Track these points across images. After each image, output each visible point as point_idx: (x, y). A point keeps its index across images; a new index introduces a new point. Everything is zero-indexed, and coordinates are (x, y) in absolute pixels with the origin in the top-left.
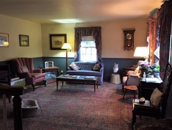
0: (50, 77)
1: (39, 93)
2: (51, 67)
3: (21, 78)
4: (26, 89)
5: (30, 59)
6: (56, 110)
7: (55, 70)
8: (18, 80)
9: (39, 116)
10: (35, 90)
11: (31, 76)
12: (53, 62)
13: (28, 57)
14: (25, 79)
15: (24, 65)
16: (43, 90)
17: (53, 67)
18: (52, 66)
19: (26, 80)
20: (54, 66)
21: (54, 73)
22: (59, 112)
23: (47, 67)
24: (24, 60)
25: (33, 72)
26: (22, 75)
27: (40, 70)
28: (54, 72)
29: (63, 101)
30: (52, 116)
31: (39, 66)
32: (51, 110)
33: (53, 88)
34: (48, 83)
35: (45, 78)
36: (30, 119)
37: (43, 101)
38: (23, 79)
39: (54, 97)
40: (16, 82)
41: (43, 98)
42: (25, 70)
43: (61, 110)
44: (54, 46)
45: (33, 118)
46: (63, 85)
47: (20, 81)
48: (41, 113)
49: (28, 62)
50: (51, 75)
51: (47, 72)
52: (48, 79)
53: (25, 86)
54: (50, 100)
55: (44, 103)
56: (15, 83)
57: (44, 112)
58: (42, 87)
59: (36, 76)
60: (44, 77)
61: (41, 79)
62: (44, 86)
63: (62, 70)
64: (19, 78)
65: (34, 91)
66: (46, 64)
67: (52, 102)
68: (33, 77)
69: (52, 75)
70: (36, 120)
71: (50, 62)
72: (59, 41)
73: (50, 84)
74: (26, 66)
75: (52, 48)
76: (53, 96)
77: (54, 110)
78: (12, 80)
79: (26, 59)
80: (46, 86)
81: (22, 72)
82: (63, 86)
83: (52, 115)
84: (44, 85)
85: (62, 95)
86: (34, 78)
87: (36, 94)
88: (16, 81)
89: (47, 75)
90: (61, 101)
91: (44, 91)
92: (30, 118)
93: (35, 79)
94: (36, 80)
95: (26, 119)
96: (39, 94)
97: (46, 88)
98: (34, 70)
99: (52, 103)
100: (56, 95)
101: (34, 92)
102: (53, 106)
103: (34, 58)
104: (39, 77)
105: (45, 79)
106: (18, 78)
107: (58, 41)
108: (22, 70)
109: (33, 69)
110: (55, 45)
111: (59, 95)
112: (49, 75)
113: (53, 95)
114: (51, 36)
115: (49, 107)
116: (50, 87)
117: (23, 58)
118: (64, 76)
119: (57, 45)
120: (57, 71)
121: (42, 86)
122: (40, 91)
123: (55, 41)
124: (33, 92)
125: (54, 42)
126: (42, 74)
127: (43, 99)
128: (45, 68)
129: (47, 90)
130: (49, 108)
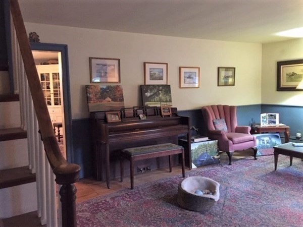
0: (267, 143)
1: (237, 171)
2: (272, 125)
3: (211, 139)
4: (219, 159)
5: (232, 108)
6: (253, 213)
7: (282, 131)
8: (204, 142)
9: (213, 216)
10: (232, 163)
11: (227, 138)
12: (277, 115)
13: (230, 105)
14: (217, 141)
15: (220, 118)
16: (246, 166)
17: (278, 124)
18: (274, 122)
19: (218, 144)
20: (280, 123)
21: (277, 137)
22: (255, 220)
23: (264, 124)
24: (222, 109)
25: (234, 130)
26: (214, 135)
27: (247, 128)
28: (278, 135)
29: (276, 199)
30: (238, 223)
31: (252, 120)
32: (241, 210)
33: (269, 166)
34: (264, 154)
35: (254, 144)
36: (197, 216)
37: (235, 187)
38: (213, 142)
39: (261, 185)
40: (201, 145)
41: (240, 181)
42: (222, 126)
43: (263, 216)
44: (284, 83)
45: (202, 216)
46: (293, 164)
47: (208, 143)
48: (220, 210)
49: (227, 112)
50: (270, 139)
51: (263, 133)
52: (263, 147)
53: (217, 153)
54: (249, 190)
55: (236, 193)
56: (199, 146)
57: (227, 210)
58: (248, 160)
59: (236, 140)
60: (252, 142)
61: (247, 145)
62: (253, 159)
63: (300, 132)
64: (209, 138)
65: (230, 164)
66: (264, 118)
67: (251, 195)
68: (231, 139)
69: (274, 140)
70: (205, 221)
71: (271, 115)
72: (296, 74)
73: (267, 157)
74: (224, 120)
75: (280, 88)
76: (260, 181)
77: (247, 212)
78: (196, 140)
79: (225, 107)
80: (256, 159)
81: (214, 129)
82: (291, 165)
83: (239, 221)
84: (252, 156)
85: (279, 184)
86: (231, 142)
87: (230, 170)
88: (202, 143)
89: (262, 138)
90: (270, 197)
91: (247, 168)
92: (198, 214)
93: (233, 144)
94: (235, 145)
95: (191, 212)
96: (236, 173)
97: (254, 164)
98: (237, 128)
99: (251, 197)
100: (267, 181)
101: (229, 167)
102: (250, 202)
103: (239, 107)
104: (243, 141)
105: (255, 147)
106: (207, 139)
107: (294, 74)
108: (216, 125)
109: (236, 125)
110: (287, 81)
111: (273, 182)
112: (268, 138)
113: (262, 180)
114: (280, 64)
115: (240, 203)
116: (262, 163)
117: (220, 105)
118: (293, 145)
119: (292, 80)
120: (286, 134)
121: (249, 158)
122: (241, 167)
123: (287, 75)
124: (227, 166)
125: (285, 76)
126: (249, 136)
127: (238, 182)
128: (260, 125)
129: (255, 167)
130: (240, 206)
